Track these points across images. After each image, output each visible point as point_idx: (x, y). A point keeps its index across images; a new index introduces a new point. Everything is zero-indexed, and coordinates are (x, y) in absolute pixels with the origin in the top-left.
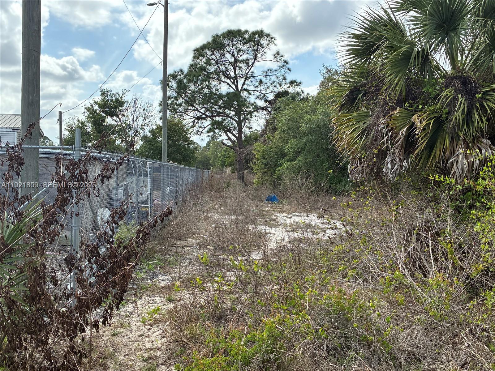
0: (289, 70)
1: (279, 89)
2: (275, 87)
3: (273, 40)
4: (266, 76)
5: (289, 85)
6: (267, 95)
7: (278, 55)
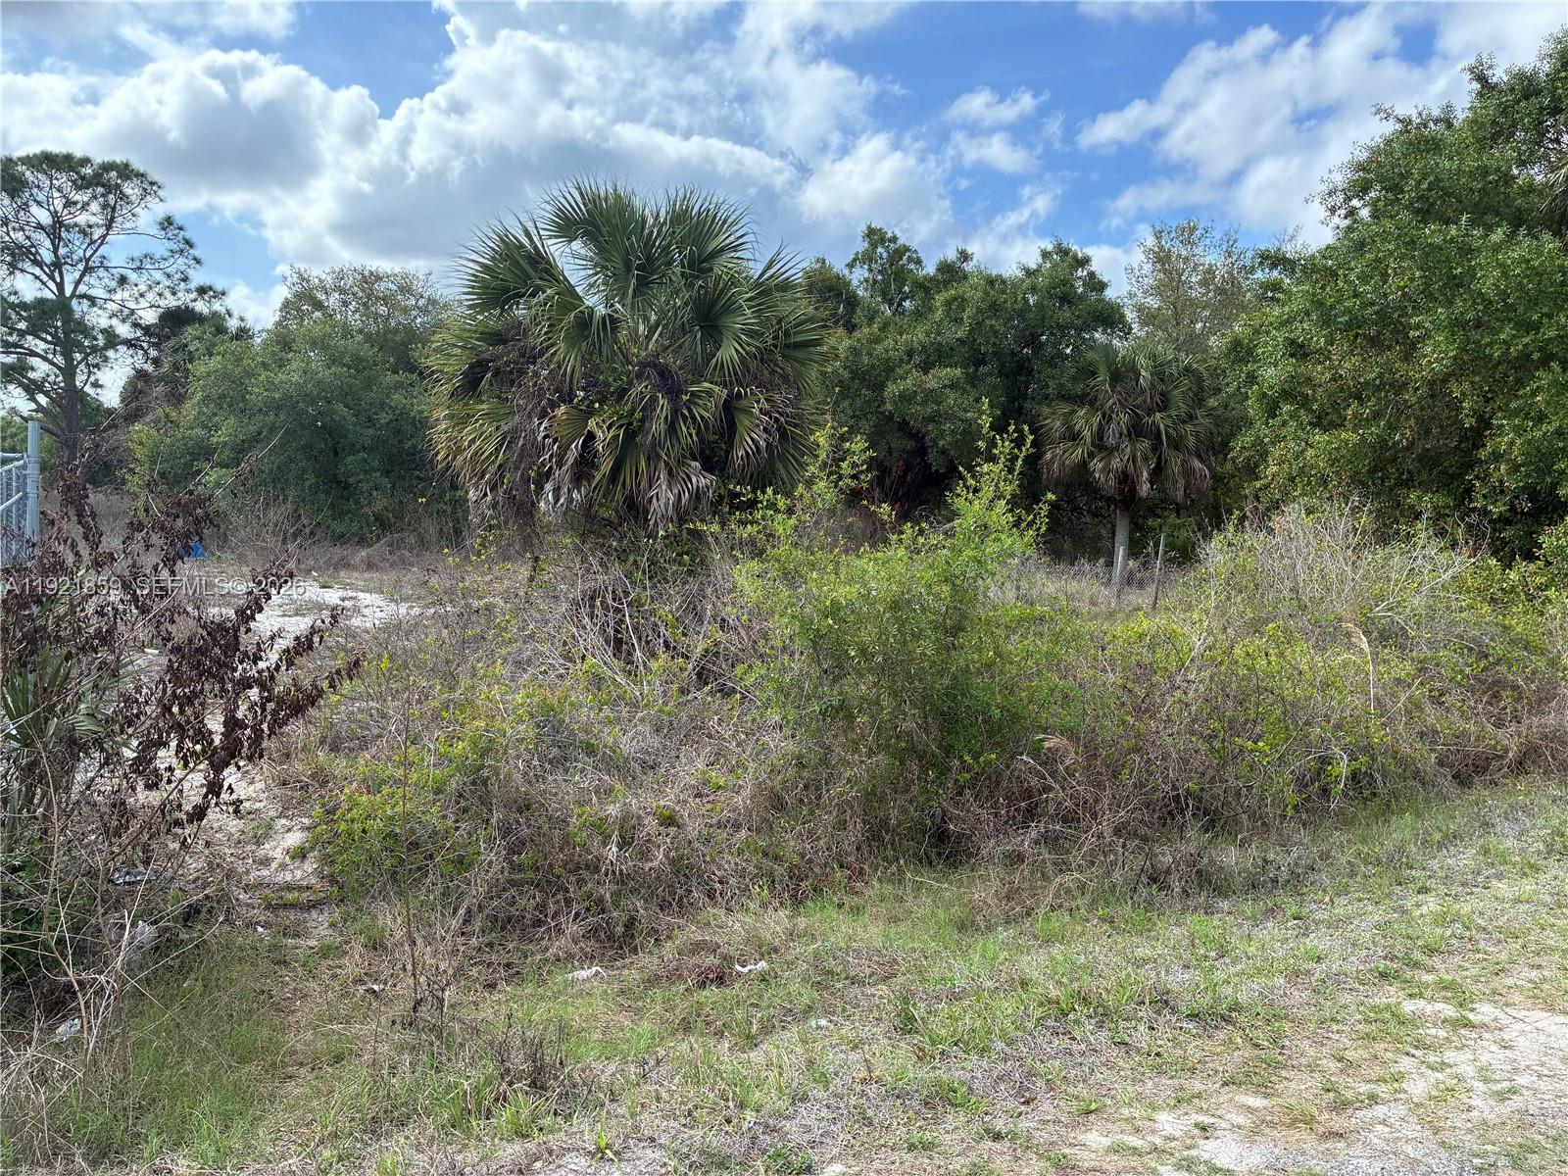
0: (198, 261)
1: (171, 302)
2: (160, 295)
3: (155, 188)
4: (139, 268)
5: (193, 295)
6: (141, 313)
7: (170, 224)
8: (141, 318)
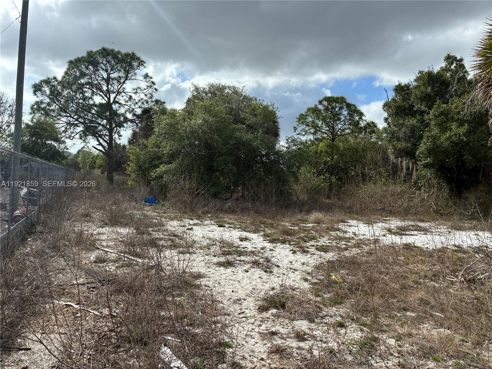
0: (156, 90)
1: (146, 106)
2: (142, 103)
3: (143, 63)
4: (136, 93)
5: (154, 103)
6: (136, 110)
7: (148, 76)
8: (136, 112)
